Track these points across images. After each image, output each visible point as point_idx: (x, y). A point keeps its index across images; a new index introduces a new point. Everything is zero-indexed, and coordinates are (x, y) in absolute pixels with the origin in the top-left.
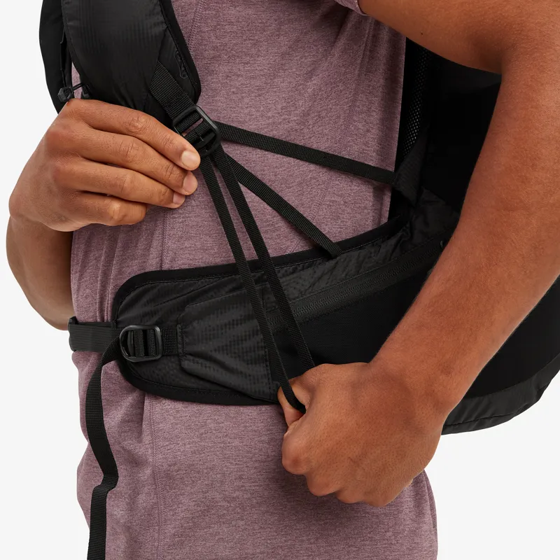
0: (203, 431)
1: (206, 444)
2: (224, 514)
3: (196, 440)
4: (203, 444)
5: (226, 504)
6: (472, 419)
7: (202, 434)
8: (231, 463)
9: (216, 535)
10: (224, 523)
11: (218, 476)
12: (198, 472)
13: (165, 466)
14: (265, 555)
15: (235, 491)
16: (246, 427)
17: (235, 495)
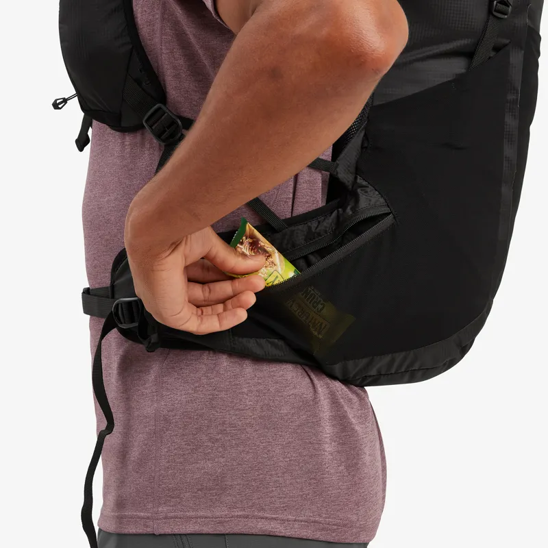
0: (197, 385)
1: (198, 396)
2: (209, 453)
3: (190, 391)
4: (195, 395)
5: (210, 444)
6: (403, 370)
7: (196, 387)
8: (217, 411)
9: (202, 469)
10: (209, 460)
11: (206, 422)
12: (190, 418)
13: (165, 412)
14: (241, 486)
15: (218, 434)
16: (230, 382)
17: (218, 437)
